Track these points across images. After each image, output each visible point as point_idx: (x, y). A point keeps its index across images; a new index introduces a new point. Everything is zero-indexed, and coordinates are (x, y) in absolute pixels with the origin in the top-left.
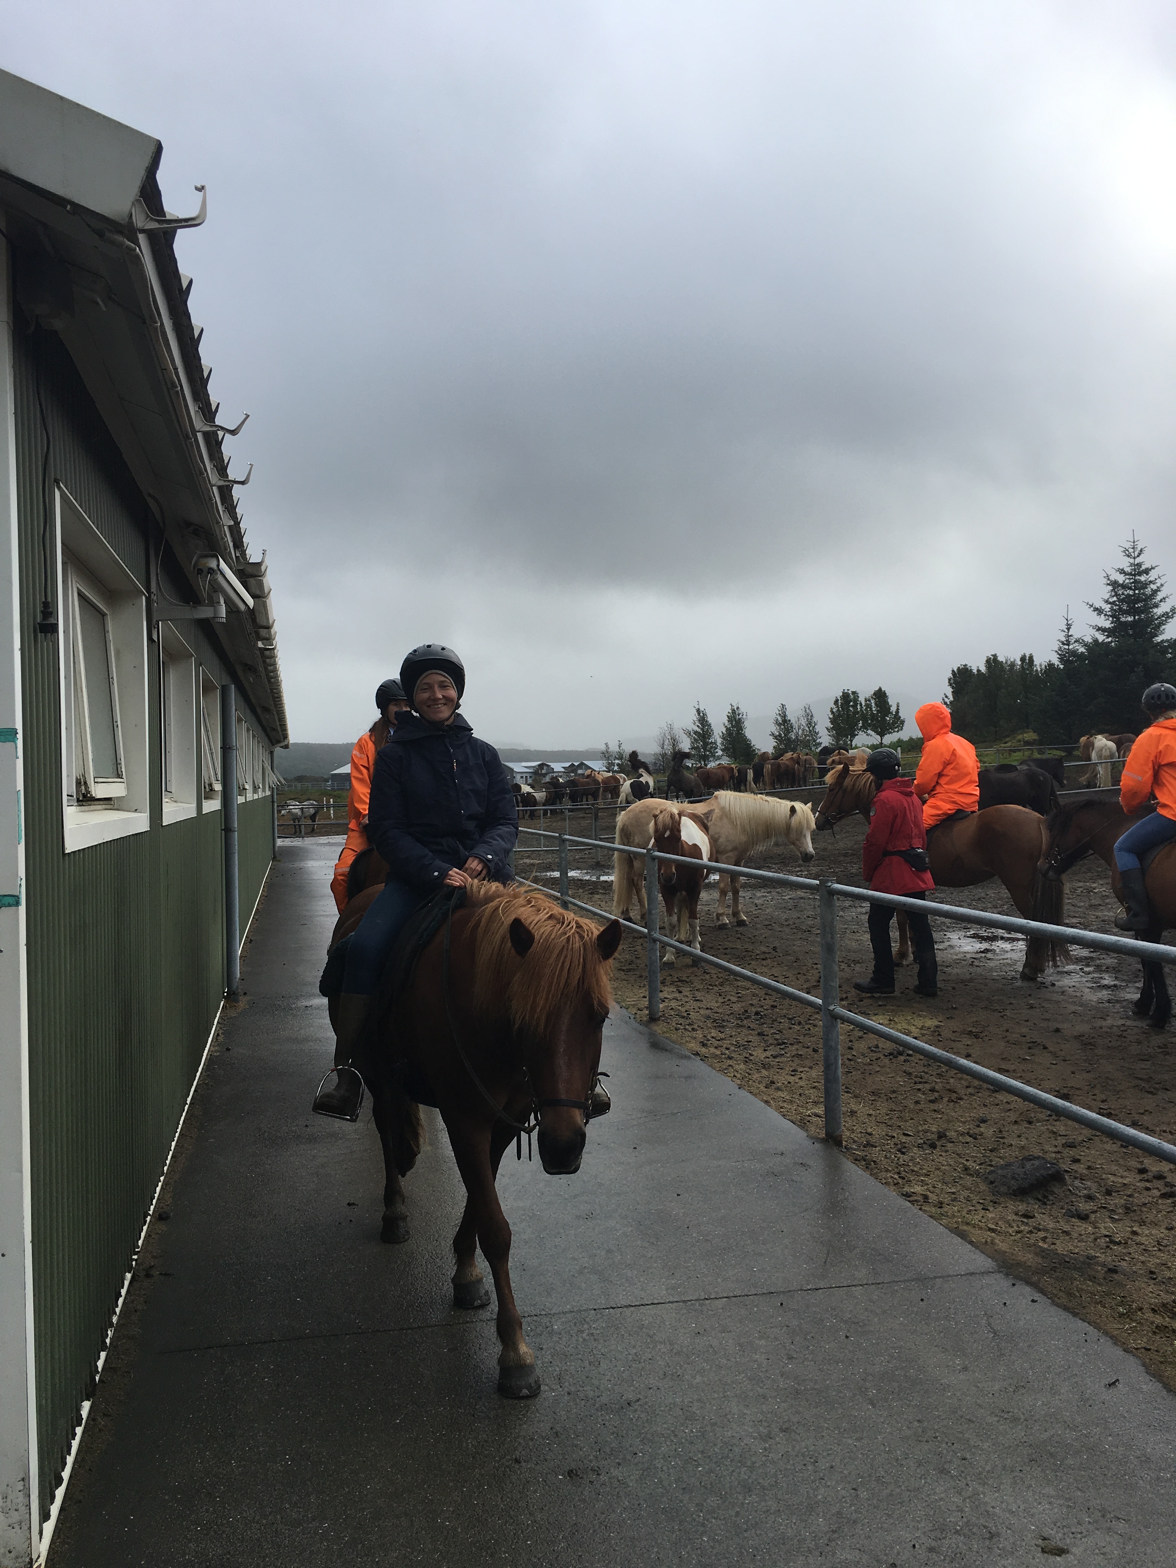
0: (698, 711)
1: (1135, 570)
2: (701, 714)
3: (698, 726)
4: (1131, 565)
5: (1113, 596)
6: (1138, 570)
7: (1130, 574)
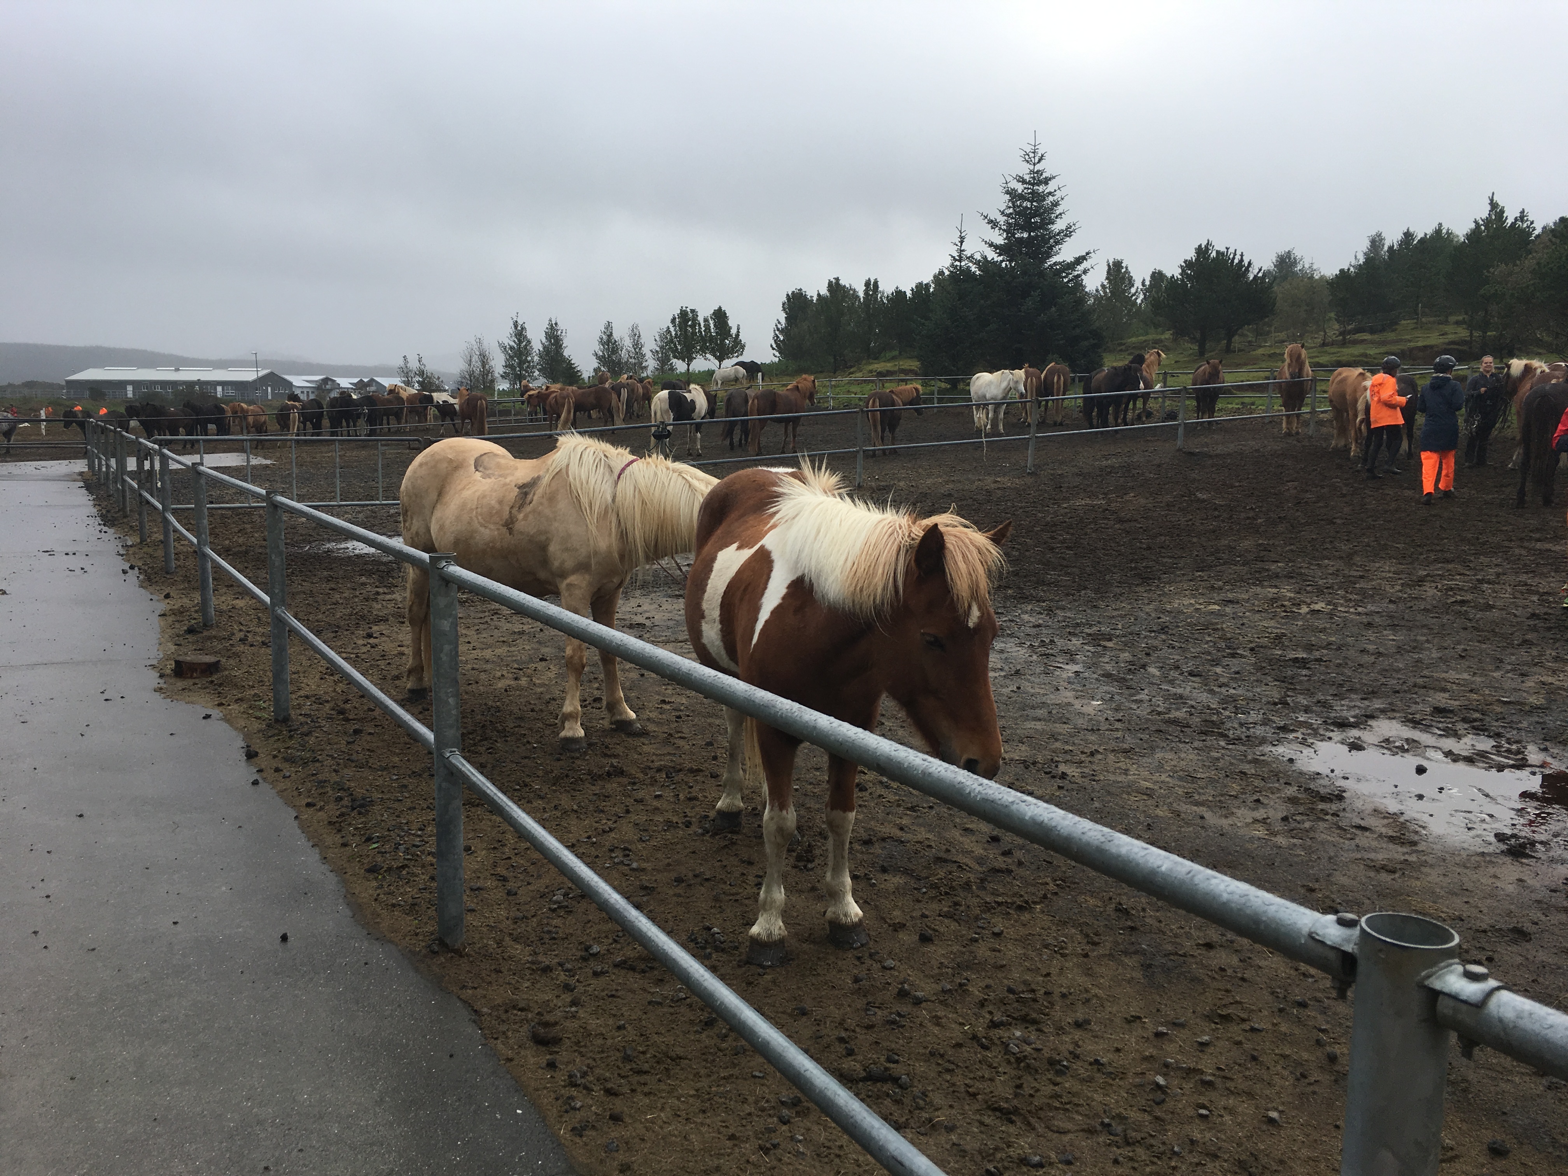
0: (516, 324)
1: (1034, 178)
2: (519, 328)
3: (514, 341)
4: (1032, 172)
5: (1010, 207)
6: (1039, 179)
7: (1029, 183)
